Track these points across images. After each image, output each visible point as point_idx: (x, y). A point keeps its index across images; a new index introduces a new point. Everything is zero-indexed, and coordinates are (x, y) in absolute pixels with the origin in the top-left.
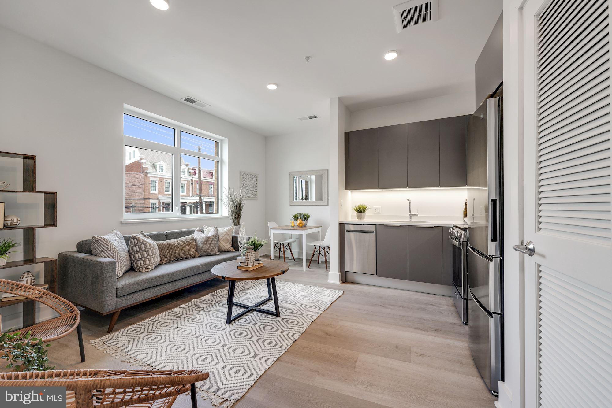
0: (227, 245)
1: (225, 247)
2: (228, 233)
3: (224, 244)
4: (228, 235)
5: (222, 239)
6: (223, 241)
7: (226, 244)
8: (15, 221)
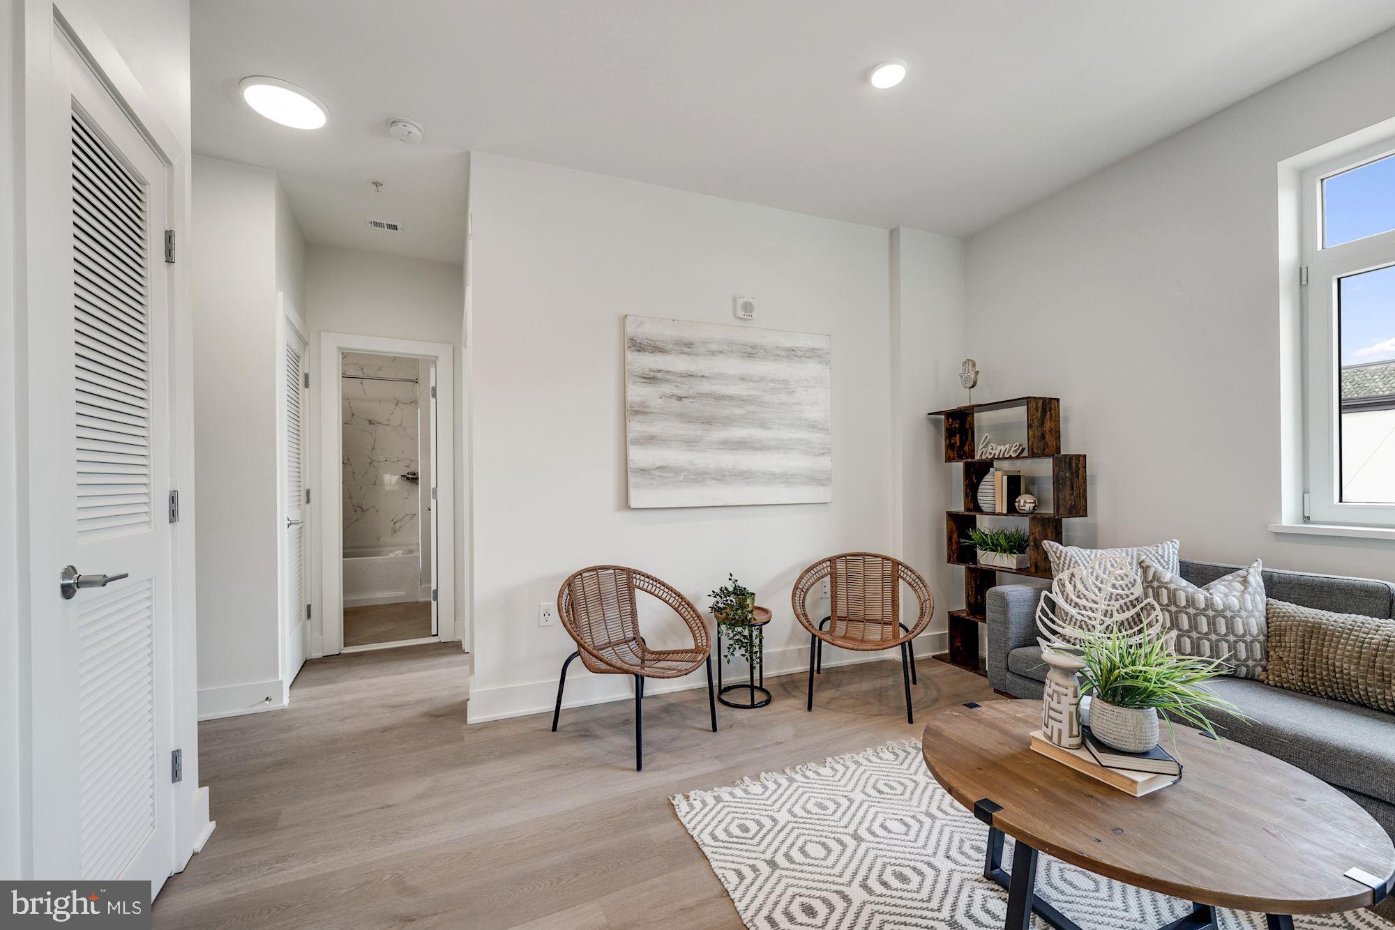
8: (1022, 504)
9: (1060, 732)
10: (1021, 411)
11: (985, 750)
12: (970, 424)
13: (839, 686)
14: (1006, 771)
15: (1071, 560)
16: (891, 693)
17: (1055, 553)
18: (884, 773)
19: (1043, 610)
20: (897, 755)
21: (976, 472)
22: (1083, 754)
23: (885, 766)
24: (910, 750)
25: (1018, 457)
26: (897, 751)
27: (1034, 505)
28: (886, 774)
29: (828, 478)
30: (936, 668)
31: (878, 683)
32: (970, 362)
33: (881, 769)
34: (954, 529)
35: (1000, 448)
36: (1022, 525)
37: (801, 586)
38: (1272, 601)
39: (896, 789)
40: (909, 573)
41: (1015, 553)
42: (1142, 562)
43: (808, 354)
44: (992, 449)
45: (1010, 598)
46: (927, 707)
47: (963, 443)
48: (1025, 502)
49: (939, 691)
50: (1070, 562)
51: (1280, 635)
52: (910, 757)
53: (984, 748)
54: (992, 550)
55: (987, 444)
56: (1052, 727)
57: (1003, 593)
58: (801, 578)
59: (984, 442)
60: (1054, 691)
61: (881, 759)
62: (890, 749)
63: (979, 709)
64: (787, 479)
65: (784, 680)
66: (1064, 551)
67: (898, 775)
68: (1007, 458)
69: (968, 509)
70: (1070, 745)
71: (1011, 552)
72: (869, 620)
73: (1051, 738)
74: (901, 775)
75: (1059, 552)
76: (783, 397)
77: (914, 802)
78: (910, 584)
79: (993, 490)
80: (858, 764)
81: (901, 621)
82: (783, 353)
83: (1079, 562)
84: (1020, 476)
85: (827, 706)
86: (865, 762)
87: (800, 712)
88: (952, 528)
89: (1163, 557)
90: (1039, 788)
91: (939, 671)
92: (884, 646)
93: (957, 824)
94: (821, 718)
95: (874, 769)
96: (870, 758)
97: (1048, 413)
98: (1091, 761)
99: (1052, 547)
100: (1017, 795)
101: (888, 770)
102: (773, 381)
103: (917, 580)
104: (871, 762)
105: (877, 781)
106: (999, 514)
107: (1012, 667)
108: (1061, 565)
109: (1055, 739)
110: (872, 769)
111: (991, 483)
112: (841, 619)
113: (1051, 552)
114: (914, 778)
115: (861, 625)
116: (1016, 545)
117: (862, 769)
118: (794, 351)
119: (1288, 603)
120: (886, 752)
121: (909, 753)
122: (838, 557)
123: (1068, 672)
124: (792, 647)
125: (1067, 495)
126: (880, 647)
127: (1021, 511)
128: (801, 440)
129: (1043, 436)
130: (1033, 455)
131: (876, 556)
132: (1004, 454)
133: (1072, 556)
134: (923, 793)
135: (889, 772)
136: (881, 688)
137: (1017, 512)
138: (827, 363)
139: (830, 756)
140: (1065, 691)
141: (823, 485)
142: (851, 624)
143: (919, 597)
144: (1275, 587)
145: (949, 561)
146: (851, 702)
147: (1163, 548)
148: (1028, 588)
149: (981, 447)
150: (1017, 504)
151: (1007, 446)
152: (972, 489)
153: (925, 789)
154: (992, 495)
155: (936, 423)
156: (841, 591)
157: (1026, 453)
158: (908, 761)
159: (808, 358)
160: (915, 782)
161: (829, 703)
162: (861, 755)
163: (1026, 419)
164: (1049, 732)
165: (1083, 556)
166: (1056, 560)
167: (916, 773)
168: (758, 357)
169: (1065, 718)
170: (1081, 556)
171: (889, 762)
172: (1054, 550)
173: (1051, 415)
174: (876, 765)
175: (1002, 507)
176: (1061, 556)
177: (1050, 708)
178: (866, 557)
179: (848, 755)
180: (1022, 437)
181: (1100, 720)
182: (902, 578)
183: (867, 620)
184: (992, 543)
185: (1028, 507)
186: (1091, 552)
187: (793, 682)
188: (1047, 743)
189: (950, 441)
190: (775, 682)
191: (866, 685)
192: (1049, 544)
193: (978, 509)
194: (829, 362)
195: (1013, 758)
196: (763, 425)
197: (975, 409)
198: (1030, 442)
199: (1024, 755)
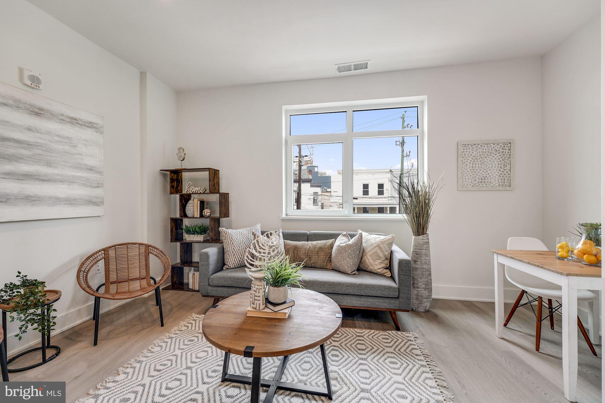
0: (376, 263)
1: (372, 266)
2: (381, 246)
3: (371, 261)
4: (380, 248)
5: (370, 253)
6: (371, 256)
7: (374, 261)
8: (206, 213)
9: (259, 304)
10: (207, 173)
11: (232, 324)
12: (181, 177)
13: (112, 322)
14: (246, 330)
15: (230, 234)
16: (146, 315)
17: (224, 232)
18: (158, 360)
19: (247, 256)
20: (161, 346)
21: (185, 199)
22: (267, 310)
23: (157, 355)
24: (167, 340)
25: (204, 193)
26: (160, 344)
27: (210, 213)
28: (159, 359)
29: (101, 202)
30: (166, 294)
31: (136, 312)
32: (182, 149)
33: (155, 358)
34: (174, 225)
35: (196, 189)
36: (206, 222)
37: (83, 269)
38: (285, 240)
39: (167, 365)
40: (156, 250)
41: (203, 234)
42: (253, 233)
43: (87, 124)
44: (192, 189)
45: (210, 254)
46: (168, 315)
47: (177, 187)
48: (207, 212)
49: (171, 305)
50: (230, 235)
51: (288, 251)
52: (169, 344)
53: (231, 324)
54: (193, 234)
55: (190, 187)
56: (256, 303)
57: (207, 252)
58: (83, 264)
59: (188, 186)
60: (257, 289)
61: (153, 352)
62: (157, 345)
63: (218, 307)
64: (70, 201)
65: (67, 334)
66: (227, 231)
67: (166, 356)
68: (199, 193)
69: (181, 216)
70: (263, 308)
71: (201, 234)
72: (132, 279)
73: (255, 308)
74: (167, 356)
75: (226, 232)
76: (67, 148)
77: (179, 366)
78: (156, 256)
79: (193, 208)
80: (140, 362)
81: (152, 275)
82: (68, 120)
83: (233, 235)
84: (204, 201)
85: (108, 337)
86: (144, 359)
87: (88, 349)
88: (173, 226)
89: (257, 230)
90: (260, 331)
91: (168, 295)
92: (148, 291)
93: (202, 365)
94: (105, 347)
95: (151, 360)
96: (147, 355)
97: (216, 176)
98: (270, 312)
99: (223, 230)
100: (255, 338)
101: (159, 357)
102: (58, 136)
103: (160, 253)
104: (147, 357)
105: (155, 365)
106: (196, 218)
107: (211, 284)
108: (227, 237)
109: (258, 308)
110: (150, 360)
111: (192, 204)
112: (112, 283)
113: (223, 232)
114: (174, 353)
115: (127, 283)
116: (203, 230)
117: (144, 364)
118: (77, 120)
119: (288, 241)
120: (155, 347)
121: (167, 342)
122: (110, 247)
123: (260, 279)
124: (72, 310)
125: (224, 209)
126: (145, 292)
127: (205, 216)
128: (81, 177)
129: (214, 185)
130: (211, 192)
131: (135, 244)
132: (197, 192)
133: (230, 233)
134: (181, 359)
135: (160, 357)
136: (139, 314)
137: (203, 216)
138: (102, 133)
139: (120, 367)
140: (260, 287)
141: (98, 206)
142: (119, 284)
143: (162, 261)
144: (286, 236)
145: (171, 241)
146: (124, 328)
147: (257, 227)
148: (215, 248)
149: (187, 188)
150: (203, 213)
151: (199, 188)
152: (183, 207)
153: (182, 356)
154: (193, 209)
155: (164, 176)
156: (112, 267)
157: (208, 191)
158: (168, 347)
159: (88, 127)
160: (175, 355)
161: (108, 335)
162: (140, 356)
163: (209, 177)
164: (255, 306)
165: (234, 232)
166: (225, 235)
167: (174, 351)
168: (45, 117)
169: (261, 298)
170: (233, 233)
171: (158, 352)
172: (224, 231)
173: (217, 176)
174: (151, 357)
175: (197, 214)
176: (226, 233)
177: (255, 296)
178: (129, 245)
179: (133, 360)
180: (206, 185)
181: (273, 294)
182: (151, 253)
183: (130, 280)
184: (193, 230)
185: (208, 214)
186: (236, 230)
187: (75, 332)
188: (254, 311)
189: (172, 184)
190: (61, 337)
191: (130, 316)
192: (222, 229)
193: (186, 216)
194: (103, 133)
195: (244, 322)
196: (49, 164)
197: (183, 170)
198: (210, 187)
199: (246, 320)
